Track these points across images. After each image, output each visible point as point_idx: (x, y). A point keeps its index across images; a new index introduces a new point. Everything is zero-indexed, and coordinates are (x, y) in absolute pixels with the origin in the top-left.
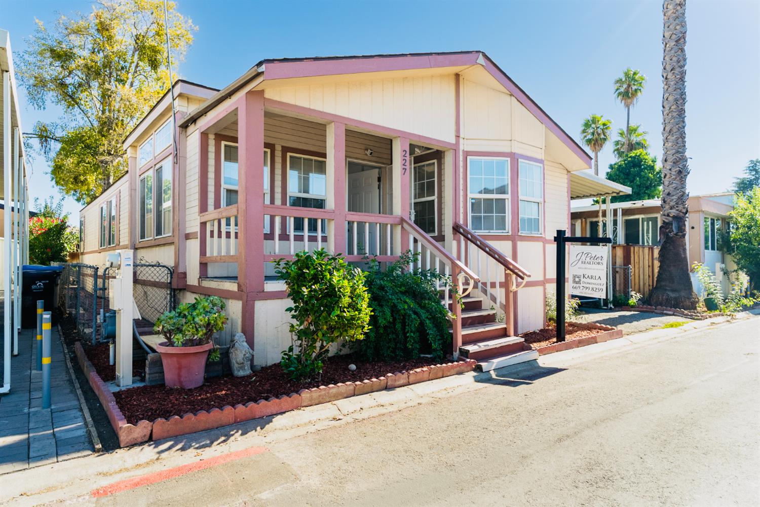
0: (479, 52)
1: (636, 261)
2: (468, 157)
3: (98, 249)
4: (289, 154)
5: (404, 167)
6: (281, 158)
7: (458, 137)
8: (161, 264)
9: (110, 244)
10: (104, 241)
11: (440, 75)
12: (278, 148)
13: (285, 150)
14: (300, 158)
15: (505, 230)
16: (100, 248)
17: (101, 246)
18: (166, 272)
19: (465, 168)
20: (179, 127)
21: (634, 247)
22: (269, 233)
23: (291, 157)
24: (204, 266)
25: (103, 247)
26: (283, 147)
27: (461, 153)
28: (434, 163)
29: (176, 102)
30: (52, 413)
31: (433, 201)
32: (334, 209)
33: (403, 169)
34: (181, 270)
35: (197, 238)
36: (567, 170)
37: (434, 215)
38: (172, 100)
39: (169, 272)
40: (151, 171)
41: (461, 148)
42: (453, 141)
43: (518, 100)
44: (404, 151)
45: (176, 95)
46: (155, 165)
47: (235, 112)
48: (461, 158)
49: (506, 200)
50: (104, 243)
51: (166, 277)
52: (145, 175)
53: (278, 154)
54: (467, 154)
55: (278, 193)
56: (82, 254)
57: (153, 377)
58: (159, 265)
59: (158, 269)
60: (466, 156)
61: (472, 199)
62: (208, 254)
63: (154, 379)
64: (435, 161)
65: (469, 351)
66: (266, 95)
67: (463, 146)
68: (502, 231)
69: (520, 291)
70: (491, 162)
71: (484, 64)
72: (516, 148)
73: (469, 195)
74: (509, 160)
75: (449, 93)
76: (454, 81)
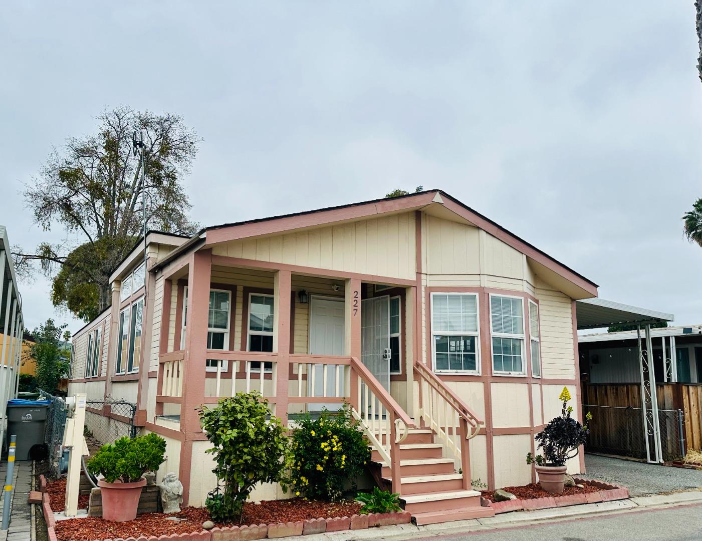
0: (438, 190)
1: (692, 404)
2: (431, 293)
3: (83, 378)
4: (250, 294)
5: (355, 308)
6: (242, 298)
7: (419, 273)
8: (125, 402)
9: (93, 375)
10: (89, 371)
11: (398, 214)
12: (240, 289)
13: (247, 290)
14: (262, 297)
15: (475, 369)
16: (86, 378)
17: (86, 376)
18: (129, 409)
19: (428, 305)
20: (149, 272)
21: (688, 387)
22: (227, 371)
23: (252, 296)
24: (160, 404)
25: (88, 377)
26: (244, 287)
27: (423, 289)
28: (398, 299)
29: (148, 250)
30: (8, 534)
31: (397, 338)
32: (277, 352)
33: (354, 310)
34: (142, 408)
35: (156, 378)
36: (570, 298)
37: (398, 352)
38: (144, 247)
39: (132, 410)
40: (129, 307)
41: (424, 283)
42: (413, 277)
43: (487, 232)
44: (355, 292)
45: (147, 244)
46: (132, 302)
47: (187, 267)
48: (423, 294)
49: (476, 338)
50: (89, 374)
51: (129, 414)
52: (124, 310)
53: (240, 294)
54: (429, 290)
55: (238, 332)
56: (71, 381)
57: (94, 510)
58: (123, 402)
59: (122, 406)
60: (428, 293)
61: (437, 336)
62: (163, 395)
63: (95, 511)
64: (399, 297)
65: (405, 501)
66: (214, 253)
67: (426, 282)
68: (471, 371)
69: (496, 439)
70: (458, 297)
71: (441, 202)
72: (486, 283)
73: (433, 332)
74: (477, 294)
75: (408, 231)
76: (415, 218)
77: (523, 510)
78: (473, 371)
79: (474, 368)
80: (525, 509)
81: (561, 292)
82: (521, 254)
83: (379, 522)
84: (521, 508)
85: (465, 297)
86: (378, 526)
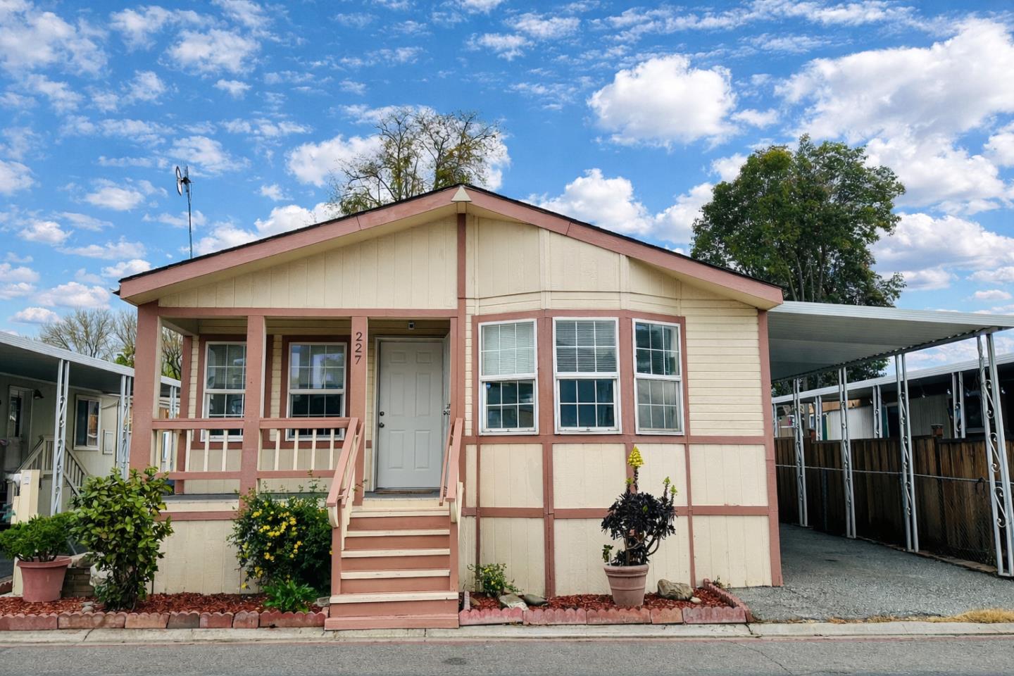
2: (479, 324)
4: (291, 344)
5: (358, 354)
6: (281, 350)
7: (462, 298)
11: (427, 223)
13: (287, 339)
15: (533, 426)
26: (284, 336)
27: (469, 319)
36: (754, 309)
41: (469, 311)
42: (453, 305)
43: (550, 231)
48: (469, 326)
53: (278, 345)
54: (476, 319)
55: (276, 392)
60: (475, 324)
61: (487, 383)
66: (161, 304)
67: (472, 308)
68: (526, 429)
69: (559, 526)
70: (511, 327)
71: (468, 199)
72: (548, 303)
73: (482, 378)
74: (535, 320)
75: (446, 243)
76: (456, 224)
77: (521, 623)
78: (531, 429)
79: (531, 425)
80: (525, 623)
81: (735, 300)
82: (617, 255)
83: (277, 623)
84: (520, 620)
85: (504, 327)
86: (273, 627)
